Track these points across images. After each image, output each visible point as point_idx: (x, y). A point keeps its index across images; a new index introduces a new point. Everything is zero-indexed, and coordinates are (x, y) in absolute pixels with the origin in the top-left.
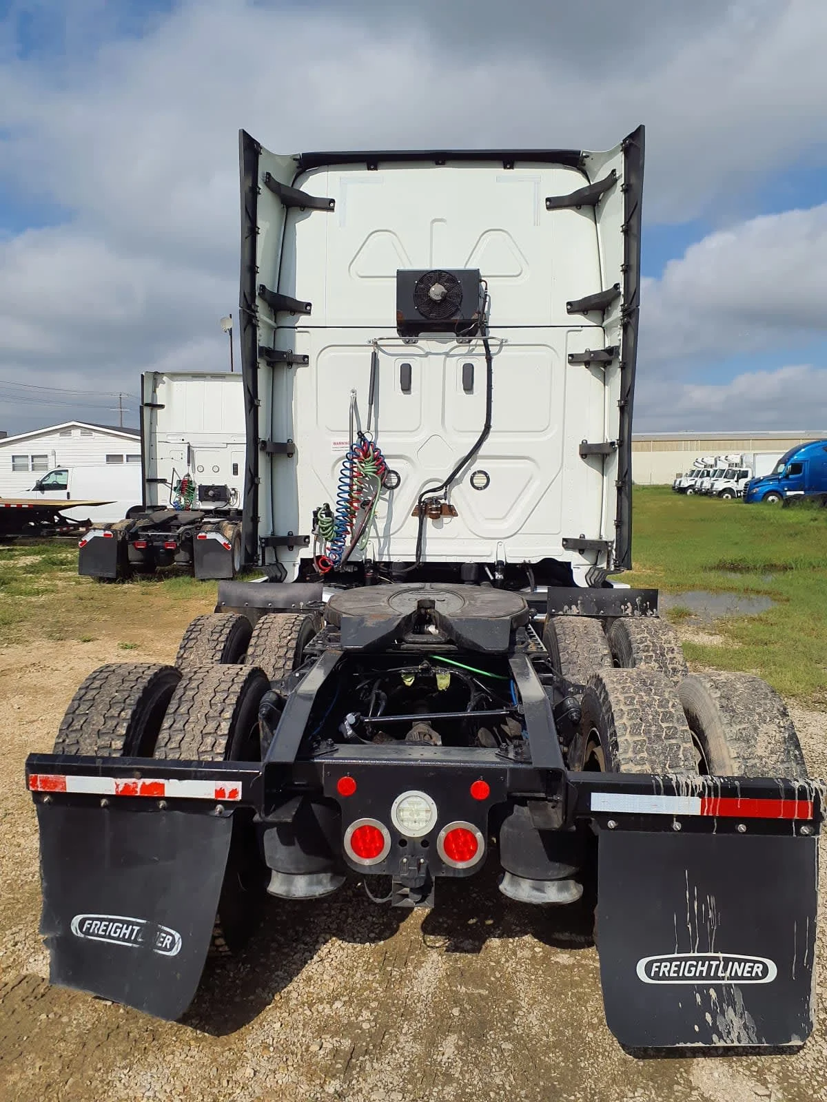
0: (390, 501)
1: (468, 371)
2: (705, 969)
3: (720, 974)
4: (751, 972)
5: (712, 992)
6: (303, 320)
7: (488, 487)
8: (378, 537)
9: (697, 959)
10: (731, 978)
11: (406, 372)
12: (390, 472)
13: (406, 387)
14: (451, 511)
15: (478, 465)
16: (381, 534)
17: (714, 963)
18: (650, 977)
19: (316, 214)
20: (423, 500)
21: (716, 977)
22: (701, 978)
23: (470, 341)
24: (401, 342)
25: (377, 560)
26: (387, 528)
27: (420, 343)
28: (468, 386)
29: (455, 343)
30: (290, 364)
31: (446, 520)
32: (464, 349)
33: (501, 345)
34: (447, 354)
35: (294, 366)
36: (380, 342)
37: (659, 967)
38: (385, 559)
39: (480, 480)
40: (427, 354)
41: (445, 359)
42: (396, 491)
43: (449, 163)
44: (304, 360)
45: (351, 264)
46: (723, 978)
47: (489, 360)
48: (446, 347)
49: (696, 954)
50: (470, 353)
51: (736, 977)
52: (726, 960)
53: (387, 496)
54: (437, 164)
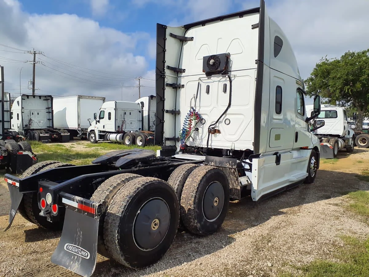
0: (203, 128)
1: (225, 86)
2: (77, 250)
3: (79, 253)
4: (85, 255)
5: (76, 257)
6: (183, 74)
7: (230, 124)
8: (199, 139)
9: (77, 247)
10: (81, 255)
11: (208, 87)
12: (203, 119)
13: (208, 92)
14: (219, 132)
15: (227, 117)
16: (200, 139)
17: (79, 250)
18: (66, 249)
19: (189, 42)
20: (210, 128)
21: (78, 254)
22: (75, 252)
23: (225, 76)
24: (207, 78)
25: (199, 146)
26: (202, 136)
27: (212, 78)
28: (225, 91)
29: (221, 77)
30: (180, 88)
31: (218, 134)
32: (224, 79)
33: (235, 77)
34: (219, 81)
35: (181, 88)
36: (201, 79)
37: (69, 247)
38: (201, 146)
39: (227, 122)
40: (214, 81)
41: (219, 83)
42: (204, 125)
43: (224, 19)
44: (183, 86)
45: (196, 56)
46: (79, 254)
47: (231, 82)
48: (219, 79)
49: (77, 246)
50: (226, 80)
51: (82, 255)
52: (82, 250)
53: (202, 127)
54: (221, 20)
